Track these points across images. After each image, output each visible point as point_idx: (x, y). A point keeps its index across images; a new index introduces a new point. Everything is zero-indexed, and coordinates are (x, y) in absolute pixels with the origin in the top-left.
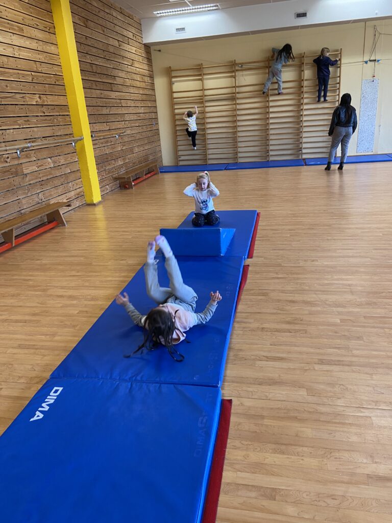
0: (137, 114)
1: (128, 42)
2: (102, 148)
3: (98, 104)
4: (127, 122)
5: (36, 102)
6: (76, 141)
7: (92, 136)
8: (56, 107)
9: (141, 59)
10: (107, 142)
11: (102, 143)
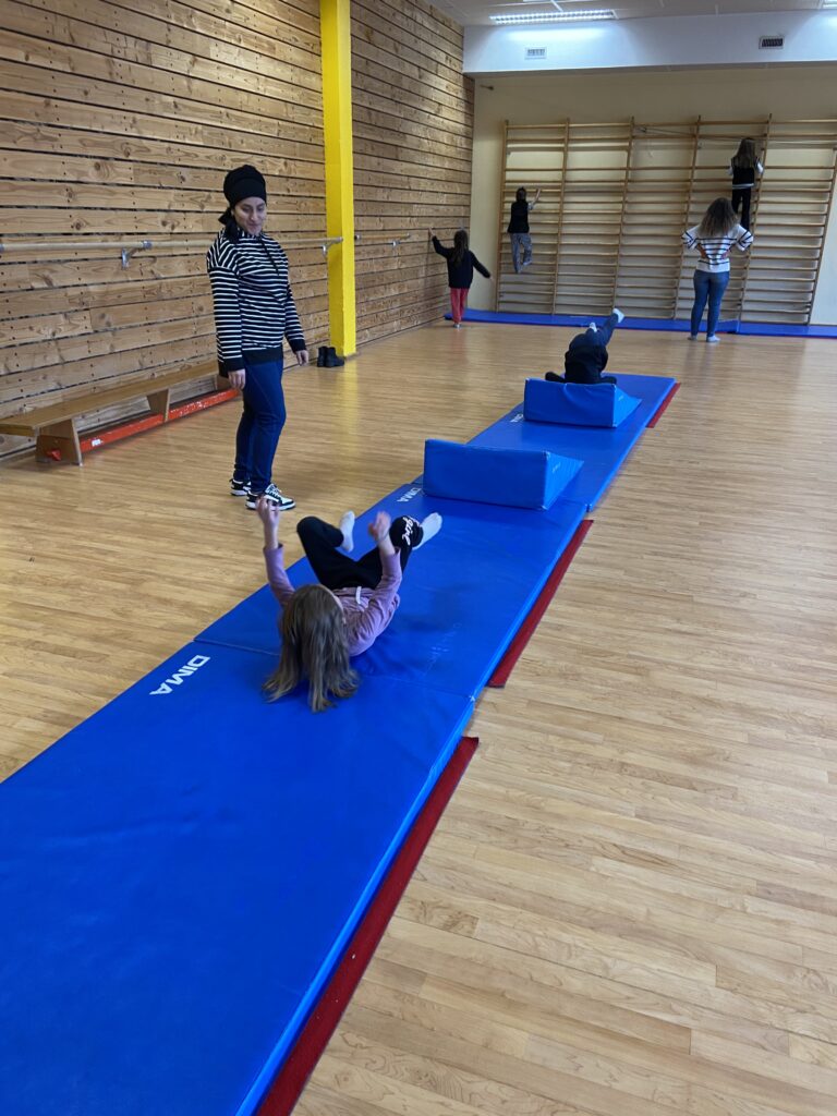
0: (436, 207)
1: (437, 71)
2: (368, 262)
3: (371, 183)
4: (415, 219)
5: (280, 171)
6: (329, 244)
7: (355, 238)
8: (306, 182)
9: (454, 102)
10: (377, 252)
11: (369, 253)
